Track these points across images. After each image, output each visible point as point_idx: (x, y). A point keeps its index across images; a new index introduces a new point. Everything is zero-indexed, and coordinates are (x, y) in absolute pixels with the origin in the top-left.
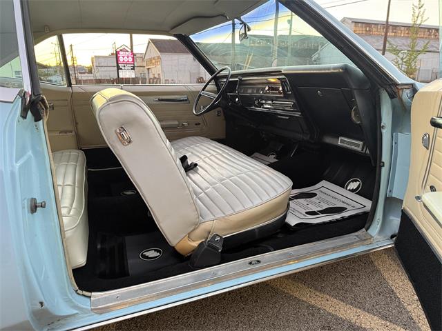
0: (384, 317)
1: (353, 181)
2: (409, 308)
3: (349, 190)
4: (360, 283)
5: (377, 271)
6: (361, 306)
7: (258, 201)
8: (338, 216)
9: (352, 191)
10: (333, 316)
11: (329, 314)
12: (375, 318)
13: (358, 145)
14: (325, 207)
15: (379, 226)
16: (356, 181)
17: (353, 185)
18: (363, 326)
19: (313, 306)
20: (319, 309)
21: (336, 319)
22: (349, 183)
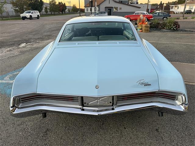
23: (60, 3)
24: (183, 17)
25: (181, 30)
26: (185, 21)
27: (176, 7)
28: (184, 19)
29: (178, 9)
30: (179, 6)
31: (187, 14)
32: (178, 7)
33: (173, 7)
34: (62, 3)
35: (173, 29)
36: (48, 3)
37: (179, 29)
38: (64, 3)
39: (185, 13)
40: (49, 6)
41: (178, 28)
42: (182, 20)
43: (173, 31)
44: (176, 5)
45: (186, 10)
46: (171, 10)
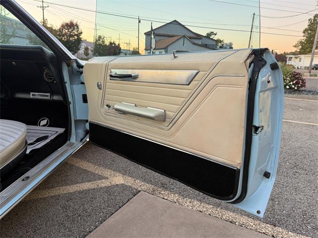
0: (89, 181)
1: (42, 120)
2: (96, 172)
3: (42, 126)
4: (69, 174)
5: (72, 165)
6: (77, 183)
7: (12, 140)
8: (48, 141)
9: (44, 126)
10: (68, 193)
11: (65, 194)
12: (87, 183)
13: (47, 96)
14: (35, 139)
15: (75, 137)
16: (44, 119)
17: (44, 122)
18: (84, 189)
19: (54, 196)
20: (59, 195)
21: (71, 193)
22: (40, 122)
23: (111, 43)
24: (310, 73)
25: (309, 92)
26: (313, 79)
27: (296, 58)
28: (311, 76)
29: (300, 61)
30: (302, 56)
31: (316, 70)
32: (300, 59)
33: (291, 58)
34: (115, 44)
35: (291, 88)
36: (92, 42)
37: (303, 88)
38: (119, 44)
39: (313, 69)
40: (93, 46)
41: (302, 86)
42: (309, 78)
43: (290, 93)
44: (296, 56)
45: (313, 64)
46: (288, 63)
